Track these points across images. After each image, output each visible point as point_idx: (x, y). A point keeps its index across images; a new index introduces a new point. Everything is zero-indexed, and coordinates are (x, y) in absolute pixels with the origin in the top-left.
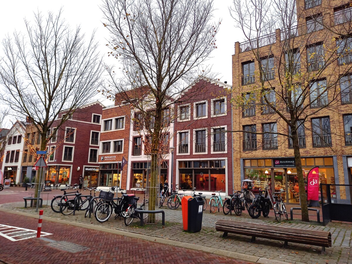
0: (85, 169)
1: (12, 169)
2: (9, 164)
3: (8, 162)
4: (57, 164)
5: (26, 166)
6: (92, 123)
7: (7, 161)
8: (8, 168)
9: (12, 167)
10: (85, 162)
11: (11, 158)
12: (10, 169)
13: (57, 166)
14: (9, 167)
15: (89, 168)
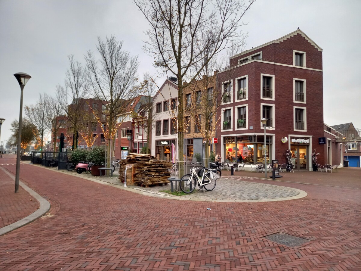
0: (291, 140)
1: (168, 143)
2: (162, 137)
3: (160, 134)
4: (255, 132)
5: (192, 138)
6: (294, 66)
7: (158, 133)
8: (162, 142)
9: (167, 141)
10: (290, 129)
11: (163, 129)
12: (165, 143)
13: (255, 136)
14: (164, 141)
15: (296, 138)
